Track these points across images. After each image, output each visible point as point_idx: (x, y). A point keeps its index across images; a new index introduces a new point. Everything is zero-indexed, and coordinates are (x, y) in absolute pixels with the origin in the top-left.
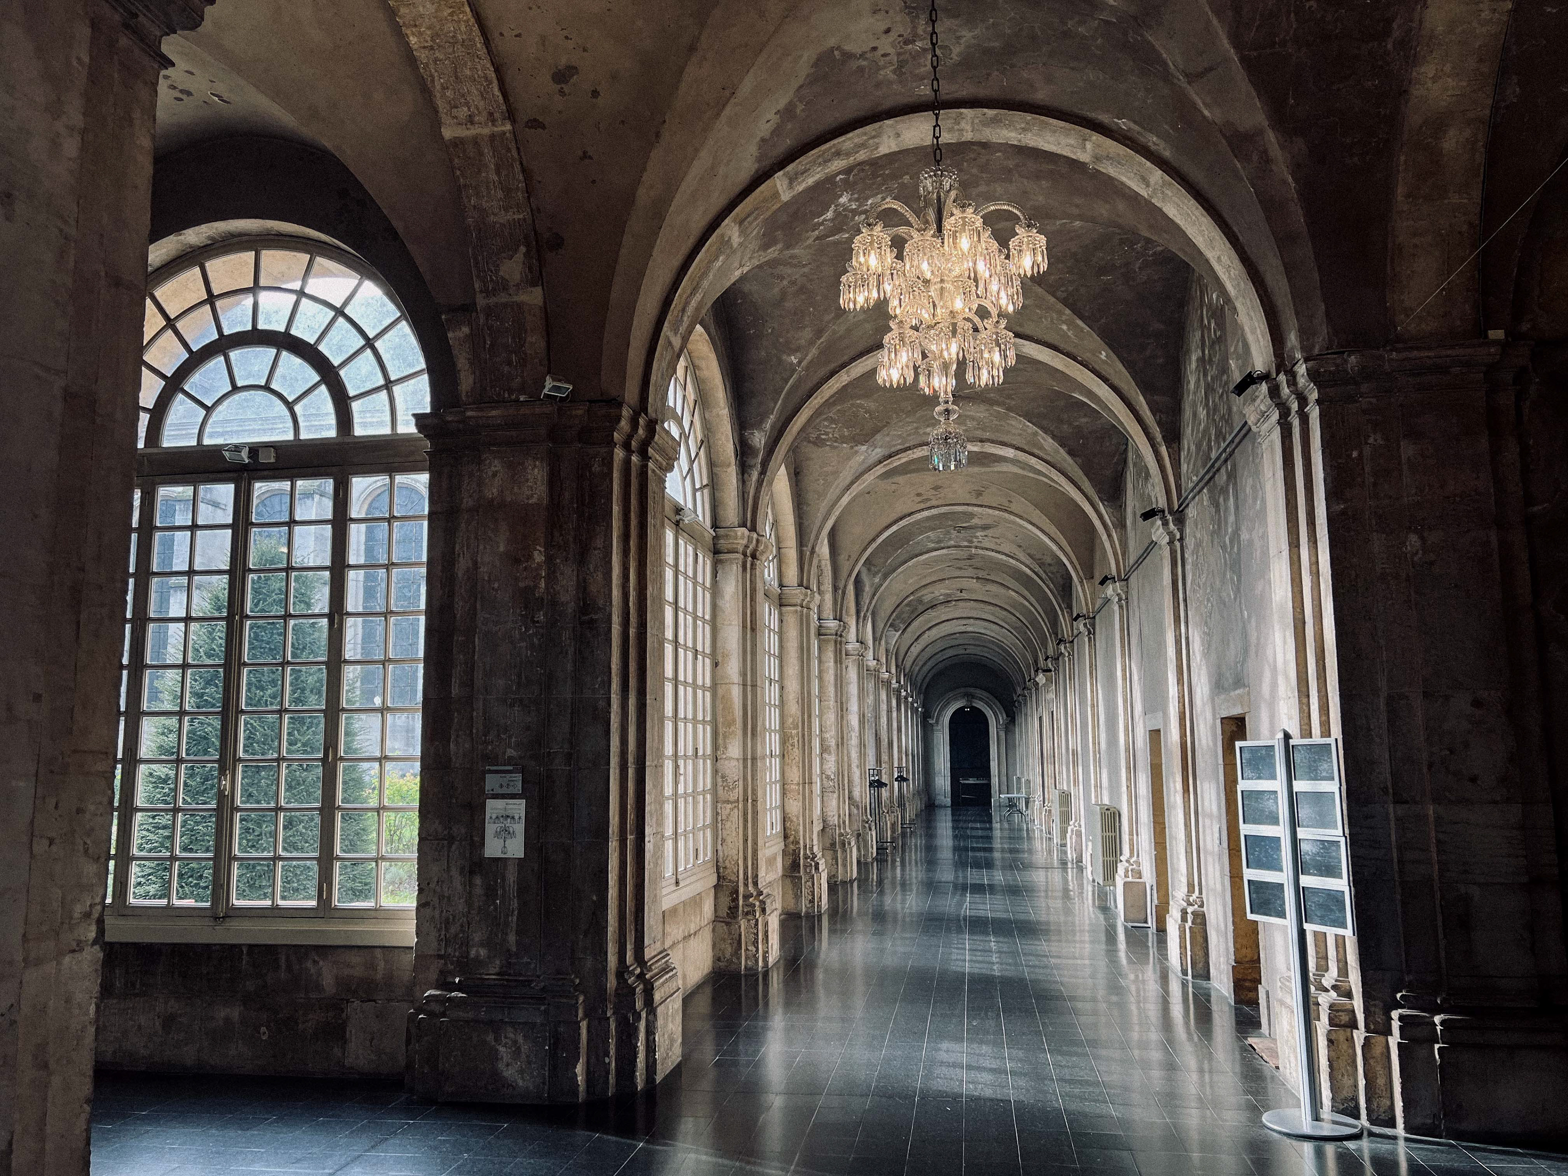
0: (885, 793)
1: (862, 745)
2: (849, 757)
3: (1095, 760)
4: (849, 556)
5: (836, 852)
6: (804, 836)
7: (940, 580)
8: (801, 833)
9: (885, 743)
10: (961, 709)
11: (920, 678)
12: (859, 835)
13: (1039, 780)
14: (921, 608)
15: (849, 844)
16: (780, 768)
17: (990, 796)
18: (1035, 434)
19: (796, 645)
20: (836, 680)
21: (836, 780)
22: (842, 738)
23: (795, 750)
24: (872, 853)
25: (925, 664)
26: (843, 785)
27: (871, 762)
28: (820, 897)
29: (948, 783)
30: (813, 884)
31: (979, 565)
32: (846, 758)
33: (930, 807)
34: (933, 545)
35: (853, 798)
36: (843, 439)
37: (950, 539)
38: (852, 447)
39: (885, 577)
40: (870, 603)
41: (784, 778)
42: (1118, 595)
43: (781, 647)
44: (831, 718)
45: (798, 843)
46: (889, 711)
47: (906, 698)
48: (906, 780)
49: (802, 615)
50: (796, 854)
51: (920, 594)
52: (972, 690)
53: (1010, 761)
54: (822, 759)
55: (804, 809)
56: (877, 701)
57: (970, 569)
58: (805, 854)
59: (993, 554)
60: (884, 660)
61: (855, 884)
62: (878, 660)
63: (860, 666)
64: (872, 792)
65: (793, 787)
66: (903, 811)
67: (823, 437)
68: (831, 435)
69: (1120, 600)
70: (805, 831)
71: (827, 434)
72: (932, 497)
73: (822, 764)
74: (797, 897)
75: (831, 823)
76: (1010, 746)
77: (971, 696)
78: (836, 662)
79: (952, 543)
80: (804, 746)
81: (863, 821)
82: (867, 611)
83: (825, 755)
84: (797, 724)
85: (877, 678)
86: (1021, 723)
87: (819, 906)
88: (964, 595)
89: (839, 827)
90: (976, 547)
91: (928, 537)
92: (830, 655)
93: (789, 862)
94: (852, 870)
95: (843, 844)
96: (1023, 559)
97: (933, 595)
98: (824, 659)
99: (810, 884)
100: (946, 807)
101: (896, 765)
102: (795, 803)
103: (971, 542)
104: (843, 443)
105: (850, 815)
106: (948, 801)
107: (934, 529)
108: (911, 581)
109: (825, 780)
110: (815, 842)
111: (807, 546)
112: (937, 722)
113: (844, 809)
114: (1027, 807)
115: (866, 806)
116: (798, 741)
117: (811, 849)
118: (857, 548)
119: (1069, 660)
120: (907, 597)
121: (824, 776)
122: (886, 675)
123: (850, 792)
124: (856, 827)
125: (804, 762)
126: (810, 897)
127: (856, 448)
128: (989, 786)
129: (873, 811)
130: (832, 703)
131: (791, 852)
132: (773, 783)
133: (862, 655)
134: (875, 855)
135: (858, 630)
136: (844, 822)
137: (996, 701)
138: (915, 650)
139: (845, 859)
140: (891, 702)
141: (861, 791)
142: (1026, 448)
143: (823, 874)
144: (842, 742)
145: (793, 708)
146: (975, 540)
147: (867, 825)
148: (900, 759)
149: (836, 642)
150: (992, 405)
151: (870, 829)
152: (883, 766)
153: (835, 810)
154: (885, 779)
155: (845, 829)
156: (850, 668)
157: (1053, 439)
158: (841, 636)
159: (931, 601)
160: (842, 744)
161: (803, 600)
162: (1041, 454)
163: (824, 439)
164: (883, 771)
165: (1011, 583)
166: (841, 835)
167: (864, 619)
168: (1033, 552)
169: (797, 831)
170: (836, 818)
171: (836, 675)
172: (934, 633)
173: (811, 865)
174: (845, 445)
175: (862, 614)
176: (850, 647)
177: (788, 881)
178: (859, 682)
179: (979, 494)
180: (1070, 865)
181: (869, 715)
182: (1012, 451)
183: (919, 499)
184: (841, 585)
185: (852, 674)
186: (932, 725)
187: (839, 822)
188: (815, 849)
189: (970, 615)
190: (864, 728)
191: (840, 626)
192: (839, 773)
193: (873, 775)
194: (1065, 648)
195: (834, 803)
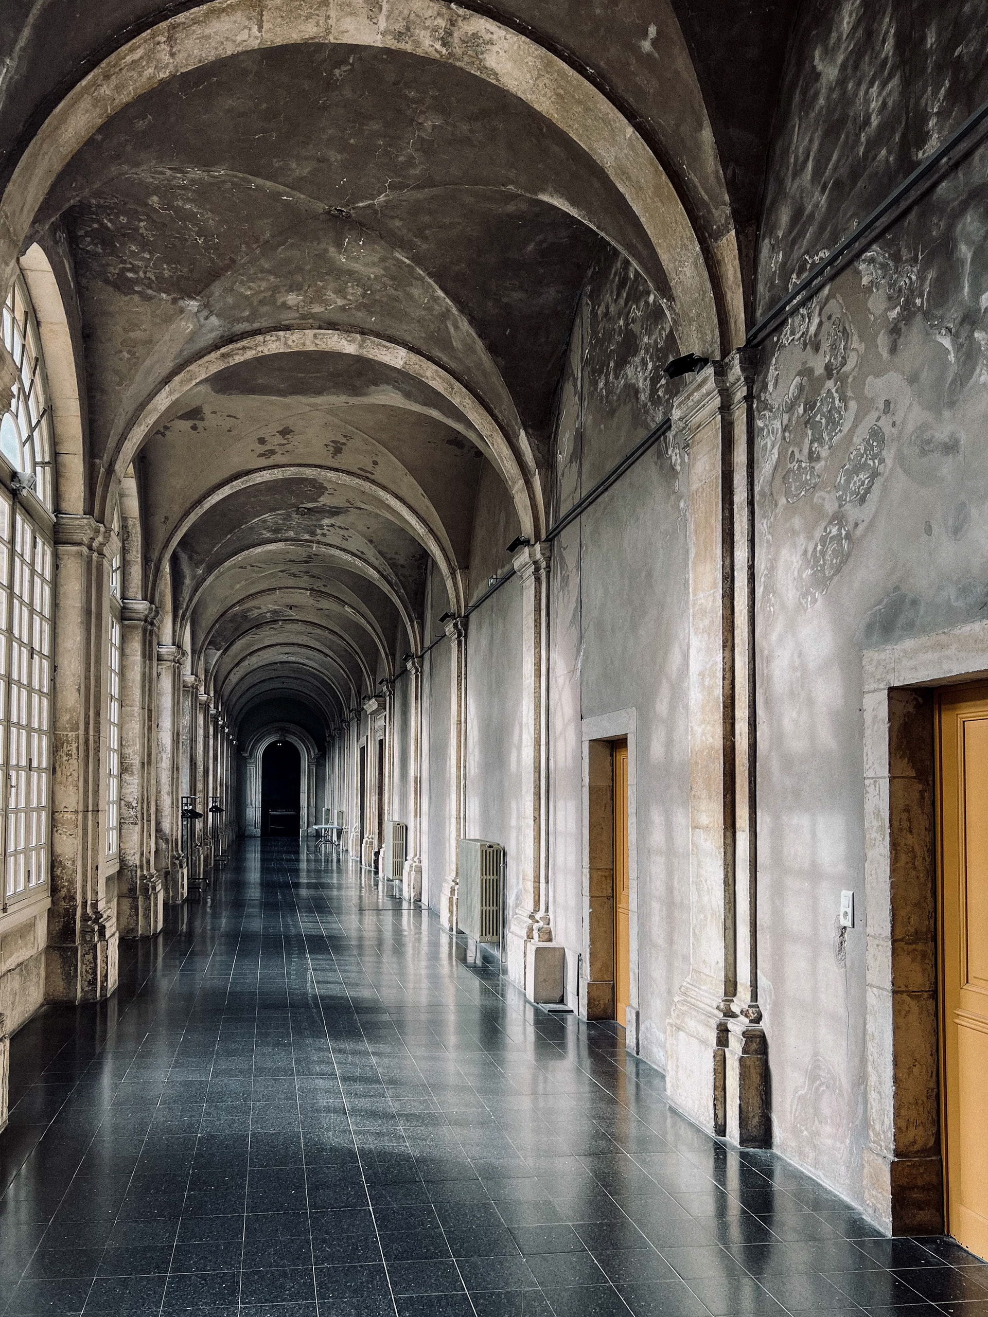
0: (199, 824)
1: (175, 768)
2: (158, 782)
3: (458, 787)
4: (166, 518)
5: (136, 899)
6: (84, 887)
7: (269, 590)
8: (79, 885)
9: (200, 769)
10: (275, 743)
11: (237, 708)
12: (167, 873)
13: (356, 812)
14: (246, 626)
15: (154, 888)
16: (48, 789)
17: (298, 827)
18: (445, 315)
19: (78, 605)
20: (143, 681)
21: (139, 808)
22: (149, 755)
23: (74, 761)
24: (182, 895)
25: (241, 696)
26: (149, 815)
27: (184, 789)
28: (106, 976)
29: (259, 814)
30: (95, 957)
31: (315, 572)
32: (153, 782)
33: (241, 837)
34: (268, 535)
35: (161, 831)
36: (162, 284)
37: (290, 528)
38: (175, 301)
39: (210, 570)
40: (191, 600)
41: (53, 801)
42: (536, 563)
43: (55, 605)
44: (135, 727)
45: (73, 898)
46: (206, 737)
47: (223, 727)
48: (220, 810)
49: (89, 562)
50: (70, 915)
51: (246, 606)
52: (287, 725)
53: (320, 794)
54: (121, 780)
55: (85, 849)
56: (194, 720)
57: (306, 578)
58: (84, 913)
59: (337, 552)
60: (203, 677)
61: (161, 940)
62: (197, 676)
63: (177, 675)
64: (185, 823)
65: (68, 816)
66: (216, 843)
67: (130, 275)
68: (141, 274)
69: (537, 569)
70: (85, 881)
71: (134, 269)
72: (277, 449)
73: (120, 787)
74: (70, 978)
75: (131, 863)
76: (320, 781)
77: (284, 731)
78: (144, 656)
79: (291, 534)
80: (87, 756)
81: (173, 857)
82: (187, 609)
83: (126, 777)
84: (77, 723)
85: (195, 696)
86: (333, 758)
87: (104, 988)
88: (293, 614)
89: (141, 867)
90: (319, 543)
91: (265, 521)
92: (135, 647)
93: (58, 927)
94: (156, 921)
95: (145, 890)
96: (372, 560)
97: (260, 611)
98: (128, 651)
99: (89, 957)
100: (255, 837)
101: (210, 795)
102: (70, 840)
103: (313, 534)
104: (160, 290)
105: (156, 852)
106: (258, 832)
107: (272, 510)
108: (238, 586)
109: (124, 808)
110: (101, 895)
111: (101, 458)
112: (251, 755)
113: (148, 844)
114: (339, 837)
115: (177, 840)
116: (78, 748)
117: (95, 905)
118: (176, 511)
119: (417, 677)
120: (234, 605)
121: (123, 802)
122: (204, 698)
123: (158, 823)
124: (164, 865)
125: (86, 781)
126: (90, 977)
127: (181, 303)
128: (297, 817)
129: (185, 844)
130: (137, 709)
131: (61, 911)
132: (33, 810)
133: (178, 662)
134: (185, 895)
135: (174, 631)
136: (148, 862)
137: (310, 738)
138: (234, 678)
139: (147, 909)
140: (208, 727)
141: (171, 823)
142: (424, 348)
143: (111, 941)
144: (148, 762)
145: (71, 698)
146: (318, 531)
147: (177, 862)
148: (215, 789)
149: (145, 630)
150: (393, 246)
151: (181, 867)
152: (198, 795)
153: (137, 846)
154: (199, 809)
155: (149, 869)
156: (163, 676)
157: (471, 323)
158: (152, 624)
159: (256, 618)
160: (149, 763)
161: (93, 539)
162: (445, 359)
163: (130, 280)
164: (198, 801)
165: (351, 597)
166: (143, 877)
167: (183, 619)
168: (385, 550)
169: (72, 882)
170: (137, 857)
171: (144, 674)
172: (254, 661)
173: (93, 931)
174: (164, 295)
175: (181, 612)
176: (163, 650)
177: (56, 955)
178: (174, 694)
179: (338, 449)
180: (405, 905)
181: (184, 737)
182: (402, 352)
183: (261, 449)
184: (155, 556)
185: (166, 684)
186: (245, 758)
187: (141, 861)
188: (101, 906)
189: (295, 641)
190: (178, 749)
191: (151, 609)
192: (144, 800)
193: (186, 805)
194: (413, 663)
195: (136, 837)
